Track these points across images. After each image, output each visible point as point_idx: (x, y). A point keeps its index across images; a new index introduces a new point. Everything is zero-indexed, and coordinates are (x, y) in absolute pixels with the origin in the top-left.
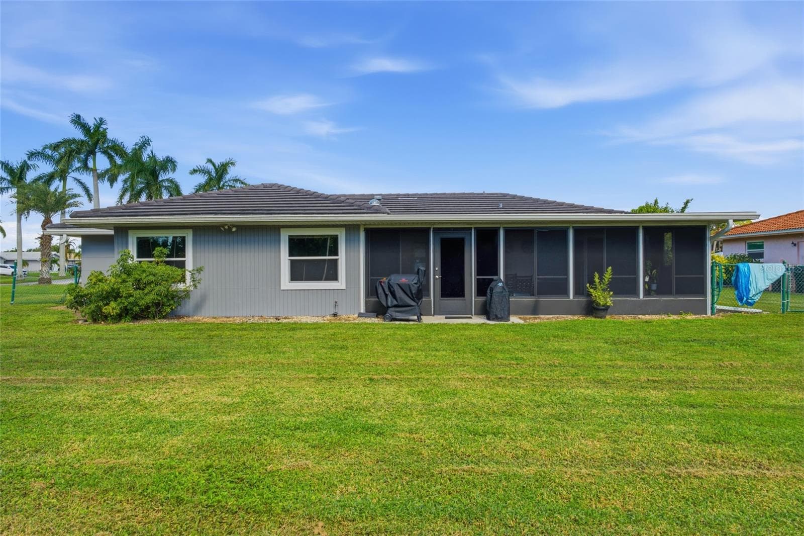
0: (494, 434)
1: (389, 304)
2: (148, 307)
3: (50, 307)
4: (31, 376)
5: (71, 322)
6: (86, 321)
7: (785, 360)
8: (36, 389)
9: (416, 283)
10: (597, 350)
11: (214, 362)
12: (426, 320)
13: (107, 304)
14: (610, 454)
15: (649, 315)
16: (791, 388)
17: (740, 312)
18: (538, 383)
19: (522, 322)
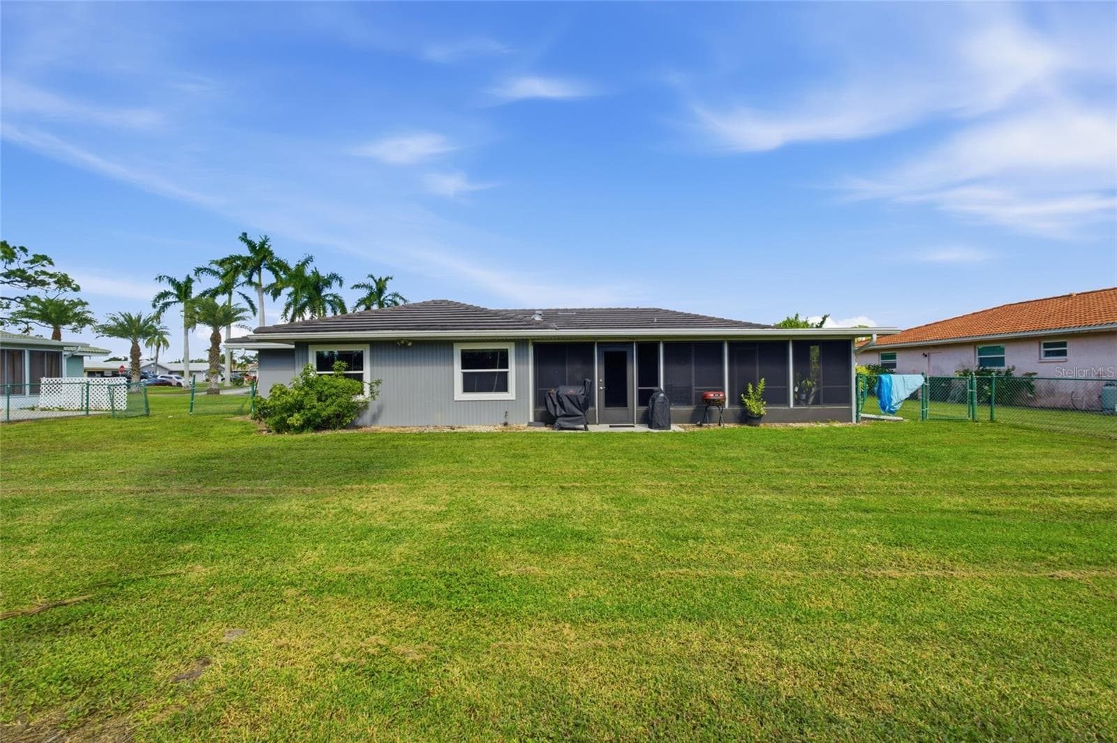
0: (694, 538)
1: (558, 413)
2: (329, 418)
3: (228, 417)
4: (238, 486)
5: (255, 432)
6: (270, 431)
7: (939, 466)
8: (249, 499)
9: (583, 395)
10: (762, 457)
11: (408, 471)
12: (593, 428)
13: (292, 416)
14: (807, 557)
15: (799, 422)
16: (951, 493)
17: (883, 420)
18: (718, 490)
19: (683, 430)
